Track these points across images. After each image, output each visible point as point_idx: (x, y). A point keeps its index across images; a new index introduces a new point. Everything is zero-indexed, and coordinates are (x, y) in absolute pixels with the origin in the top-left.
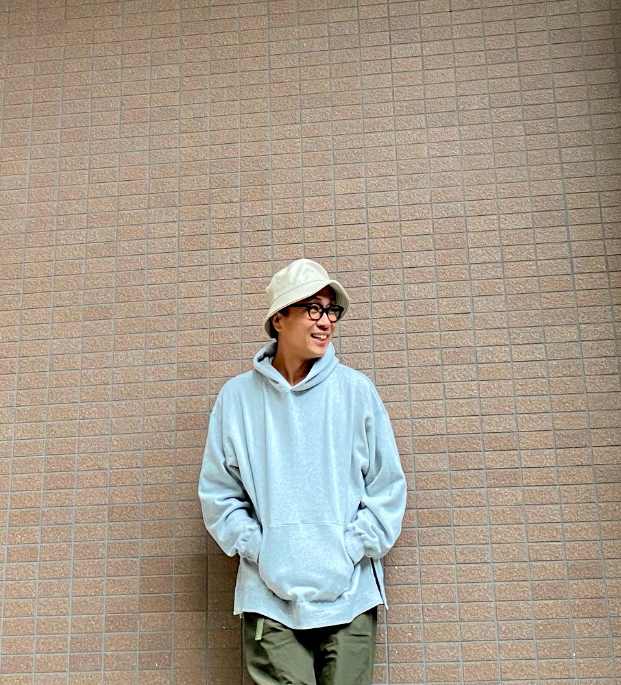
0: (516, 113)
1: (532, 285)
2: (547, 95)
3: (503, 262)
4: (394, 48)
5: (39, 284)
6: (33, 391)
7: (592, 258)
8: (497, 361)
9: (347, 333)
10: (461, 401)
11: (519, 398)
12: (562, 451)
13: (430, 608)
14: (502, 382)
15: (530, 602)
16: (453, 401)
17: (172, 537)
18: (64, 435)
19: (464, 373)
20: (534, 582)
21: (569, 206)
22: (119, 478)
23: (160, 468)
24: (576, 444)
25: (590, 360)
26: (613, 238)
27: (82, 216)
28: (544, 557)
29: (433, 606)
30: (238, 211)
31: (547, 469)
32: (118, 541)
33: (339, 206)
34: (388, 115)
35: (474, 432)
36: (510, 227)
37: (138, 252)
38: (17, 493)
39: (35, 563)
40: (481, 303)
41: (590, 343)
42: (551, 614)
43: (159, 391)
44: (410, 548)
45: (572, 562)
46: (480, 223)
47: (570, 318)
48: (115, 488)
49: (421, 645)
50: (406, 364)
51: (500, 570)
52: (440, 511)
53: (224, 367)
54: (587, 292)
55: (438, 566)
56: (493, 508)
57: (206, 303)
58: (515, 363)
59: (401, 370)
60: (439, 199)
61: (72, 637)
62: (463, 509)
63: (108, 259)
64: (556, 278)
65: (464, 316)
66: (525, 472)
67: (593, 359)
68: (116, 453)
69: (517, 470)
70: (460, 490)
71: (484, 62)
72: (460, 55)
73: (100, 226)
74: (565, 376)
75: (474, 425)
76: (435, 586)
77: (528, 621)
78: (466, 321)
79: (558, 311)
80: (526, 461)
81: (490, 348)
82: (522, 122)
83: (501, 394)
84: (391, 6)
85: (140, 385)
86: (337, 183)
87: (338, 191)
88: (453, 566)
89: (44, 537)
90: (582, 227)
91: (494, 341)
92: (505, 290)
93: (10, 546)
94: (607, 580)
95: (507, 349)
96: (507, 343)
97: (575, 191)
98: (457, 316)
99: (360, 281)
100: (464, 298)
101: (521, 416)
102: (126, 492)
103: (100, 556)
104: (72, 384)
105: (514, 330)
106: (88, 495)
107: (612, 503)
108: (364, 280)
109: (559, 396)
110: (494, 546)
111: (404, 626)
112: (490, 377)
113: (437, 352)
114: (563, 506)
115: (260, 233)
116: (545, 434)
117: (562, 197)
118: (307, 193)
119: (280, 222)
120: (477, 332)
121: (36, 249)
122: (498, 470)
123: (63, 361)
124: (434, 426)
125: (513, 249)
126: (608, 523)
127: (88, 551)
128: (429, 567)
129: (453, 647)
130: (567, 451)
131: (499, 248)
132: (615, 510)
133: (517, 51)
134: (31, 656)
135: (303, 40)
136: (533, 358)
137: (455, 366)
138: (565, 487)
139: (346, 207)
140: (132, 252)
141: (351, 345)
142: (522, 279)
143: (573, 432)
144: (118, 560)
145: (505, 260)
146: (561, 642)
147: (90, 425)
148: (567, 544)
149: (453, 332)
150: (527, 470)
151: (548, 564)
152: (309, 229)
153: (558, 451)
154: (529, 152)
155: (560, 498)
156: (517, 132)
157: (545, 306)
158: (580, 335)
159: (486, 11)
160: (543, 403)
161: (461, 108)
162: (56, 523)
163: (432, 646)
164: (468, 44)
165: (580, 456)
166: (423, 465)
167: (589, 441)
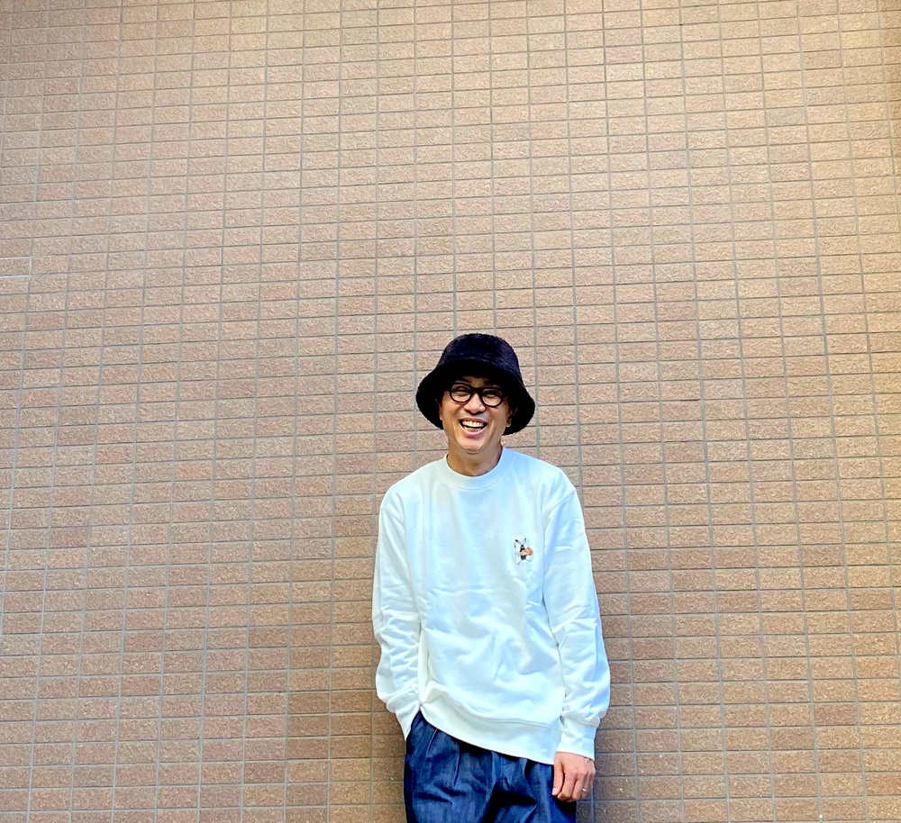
0: (761, 155)
1: (776, 367)
2: (798, 133)
3: (741, 338)
4: (610, 69)
5: (162, 352)
6: (154, 485)
7: (851, 336)
8: (732, 458)
10: (687, 507)
11: (758, 504)
12: (809, 569)
13: (646, 758)
14: (737, 485)
15: (768, 753)
16: (677, 507)
17: (328, 667)
18: (194, 540)
19: (692, 473)
20: (773, 728)
21: (823, 271)
22: (262, 595)
23: (314, 583)
24: (827, 562)
25: (845, 460)
26: (876, 312)
27: (216, 268)
28: (786, 698)
29: (649, 756)
30: (413, 268)
31: (792, 592)
32: (261, 672)
33: (539, 264)
34: (601, 152)
35: (703, 545)
36: (751, 296)
37: (287, 315)
38: (134, 610)
39: (157, 698)
40: (713, 388)
41: (847, 439)
42: (794, 767)
43: (312, 488)
44: (622, 685)
45: (820, 705)
47: (822, 408)
48: (258, 606)
49: (634, 803)
50: (619, 461)
51: (732, 713)
52: (659, 641)
53: (395, 460)
54: (844, 378)
55: (656, 707)
56: (724, 638)
57: (373, 380)
58: (754, 463)
59: (614, 468)
60: (664, 258)
61: (202, 789)
62: (689, 638)
63: (249, 323)
64: (806, 359)
65: (692, 403)
66: (765, 595)
67: (850, 460)
68: (259, 563)
69: (755, 592)
70: (685, 615)
71: (721, 89)
72: (693, 80)
73: (239, 281)
74: (814, 479)
75: (703, 537)
76: (653, 732)
77: (765, 775)
78: (694, 410)
79: (808, 399)
80: (766, 582)
81: (724, 444)
82: (766, 166)
83: (736, 500)
84: (606, 16)
85: (288, 480)
86: (537, 235)
87: (538, 244)
88: (675, 708)
89: (167, 665)
90: (839, 297)
91: (729, 435)
92: (743, 372)
93: (124, 676)
94: (863, 727)
95: (744, 445)
96: (744, 437)
97: (832, 253)
98: (684, 403)
99: (565, 358)
100: (693, 382)
101: (760, 527)
102: (272, 611)
103: (238, 689)
104: (203, 476)
105: (754, 422)
106: (224, 614)
107: (869, 634)
108: (568, 356)
109: (807, 503)
110: (725, 684)
111: (614, 780)
112: (724, 478)
113: (659, 447)
114: (810, 636)
115: (441, 295)
116: (790, 549)
117: (814, 259)
118: (498, 247)
119: (465, 283)
120: (708, 423)
121: (158, 308)
122: (731, 592)
123: (192, 448)
124: (653, 537)
125: (753, 323)
126: (864, 658)
127: (224, 683)
128: (645, 708)
129: (674, 807)
130: (816, 570)
131: (737, 321)
132: (873, 643)
133: (763, 77)
134: (152, 811)
135: (496, 56)
136: (776, 456)
137: (680, 465)
138: (813, 614)
139: (548, 266)
140: (279, 315)
141: (552, 436)
142: (765, 360)
143: (823, 547)
144: (261, 694)
145: (744, 335)
146: (805, 801)
147: (226, 528)
148: (815, 682)
149: (678, 423)
150: (767, 592)
151: (791, 706)
152: (501, 292)
153: (805, 570)
154: (775, 203)
155: (806, 628)
156: (760, 178)
157: (792, 393)
158: (833, 431)
159: (725, 25)
160: (787, 512)
161: (692, 146)
162: (183, 649)
163: (648, 803)
164: (701, 67)
165: (832, 576)
166: (639, 584)
167: (843, 558)
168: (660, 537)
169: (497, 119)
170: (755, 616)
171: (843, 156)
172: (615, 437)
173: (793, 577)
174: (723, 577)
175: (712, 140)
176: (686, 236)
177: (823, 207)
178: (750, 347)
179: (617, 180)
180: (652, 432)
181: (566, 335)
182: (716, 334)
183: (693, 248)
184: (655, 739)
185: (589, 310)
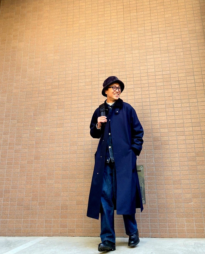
0: (181, 50)
1: (186, 89)
2: (189, 46)
3: (179, 84)
4: (153, 36)
7: (200, 83)
8: (178, 107)
9: (144, 101)
10: (170, 116)
11: (184, 115)
13: (164, 163)
14: (180, 112)
16: (168, 116)
19: (171, 110)
20: (188, 157)
21: (194, 71)
24: (197, 126)
28: (190, 151)
31: (190, 131)
32: (94, 149)
33: (141, 72)
34: (152, 51)
36: (181, 76)
39: (76, 154)
40: (174, 94)
41: (200, 102)
44: (159, 150)
45: (197, 153)
46: (174, 76)
47: (195, 97)
49: (163, 172)
50: (157, 108)
52: (166, 141)
54: (199, 91)
58: (182, 107)
60: (164, 70)
61: (84, 171)
62: (171, 141)
64: (192, 88)
67: (201, 106)
69: (184, 132)
70: (170, 137)
71: (173, 38)
72: (168, 37)
74: (194, 110)
75: (173, 122)
76: (165, 158)
78: (171, 98)
79: (192, 95)
81: (177, 104)
82: (183, 52)
84: (152, 26)
86: (141, 67)
87: (141, 69)
91: (177, 102)
92: (180, 91)
95: (181, 104)
98: (169, 97)
108: (147, 89)
111: (159, 168)
112: (177, 111)
113: (165, 105)
116: (190, 123)
120: (174, 100)
122: (179, 132)
124: (164, 122)
125: (181, 81)
130: (195, 127)
131: (178, 81)
133: (181, 36)
135: (132, 35)
136: (187, 106)
137: (169, 108)
139: (143, 73)
142: (184, 88)
143: (196, 123)
146: (195, 171)
148: (196, 148)
149: (168, 101)
150: (186, 132)
151: (191, 153)
152: (135, 78)
155: (194, 138)
156: (181, 54)
157: (189, 94)
158: (197, 101)
159: (174, 27)
160: (189, 116)
161: (169, 49)
162: (80, 145)
163: (165, 172)
164: (170, 34)
165: (198, 128)
166: (162, 131)
167: (200, 125)
168: (166, 122)
169: (133, 46)
170: (184, 136)
171: (197, 49)
172: (157, 104)
173: (191, 129)
174: (178, 129)
175: (172, 48)
176: (168, 66)
177: (194, 59)
178: (181, 86)
179: (155, 56)
180: (163, 102)
181: (147, 85)
182: (174, 84)
183: (170, 68)
184: (166, 160)
185: (151, 80)
